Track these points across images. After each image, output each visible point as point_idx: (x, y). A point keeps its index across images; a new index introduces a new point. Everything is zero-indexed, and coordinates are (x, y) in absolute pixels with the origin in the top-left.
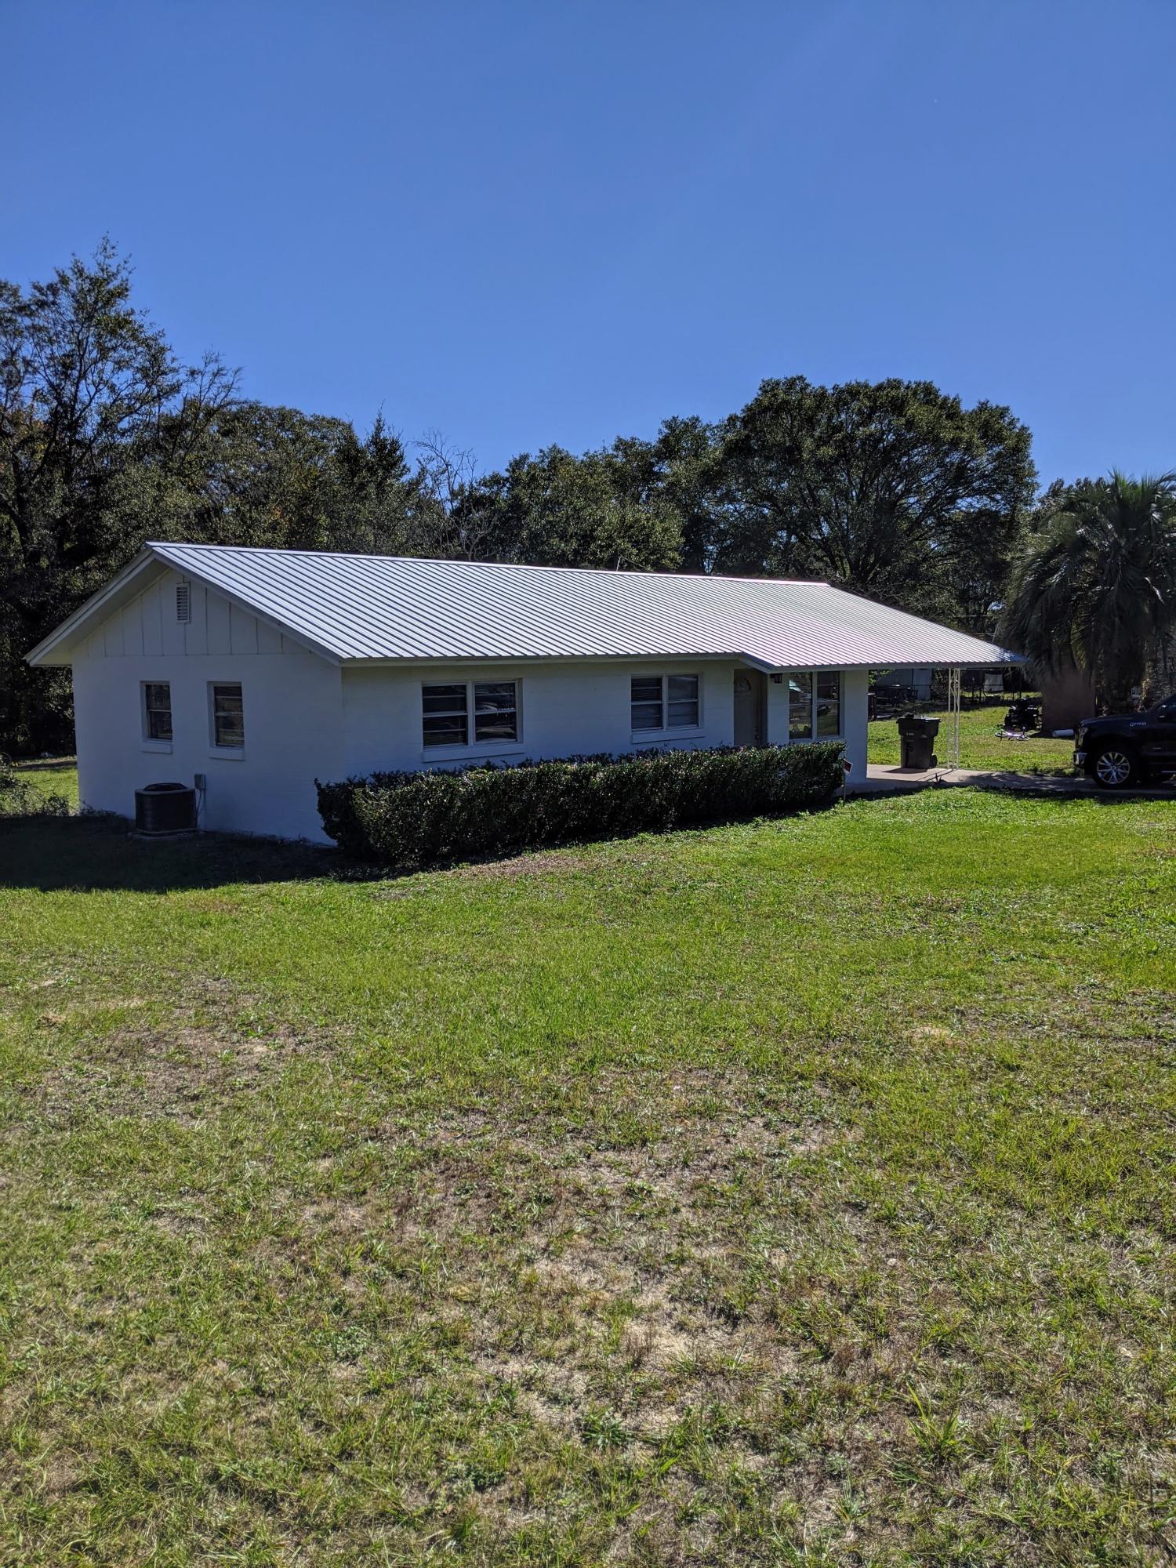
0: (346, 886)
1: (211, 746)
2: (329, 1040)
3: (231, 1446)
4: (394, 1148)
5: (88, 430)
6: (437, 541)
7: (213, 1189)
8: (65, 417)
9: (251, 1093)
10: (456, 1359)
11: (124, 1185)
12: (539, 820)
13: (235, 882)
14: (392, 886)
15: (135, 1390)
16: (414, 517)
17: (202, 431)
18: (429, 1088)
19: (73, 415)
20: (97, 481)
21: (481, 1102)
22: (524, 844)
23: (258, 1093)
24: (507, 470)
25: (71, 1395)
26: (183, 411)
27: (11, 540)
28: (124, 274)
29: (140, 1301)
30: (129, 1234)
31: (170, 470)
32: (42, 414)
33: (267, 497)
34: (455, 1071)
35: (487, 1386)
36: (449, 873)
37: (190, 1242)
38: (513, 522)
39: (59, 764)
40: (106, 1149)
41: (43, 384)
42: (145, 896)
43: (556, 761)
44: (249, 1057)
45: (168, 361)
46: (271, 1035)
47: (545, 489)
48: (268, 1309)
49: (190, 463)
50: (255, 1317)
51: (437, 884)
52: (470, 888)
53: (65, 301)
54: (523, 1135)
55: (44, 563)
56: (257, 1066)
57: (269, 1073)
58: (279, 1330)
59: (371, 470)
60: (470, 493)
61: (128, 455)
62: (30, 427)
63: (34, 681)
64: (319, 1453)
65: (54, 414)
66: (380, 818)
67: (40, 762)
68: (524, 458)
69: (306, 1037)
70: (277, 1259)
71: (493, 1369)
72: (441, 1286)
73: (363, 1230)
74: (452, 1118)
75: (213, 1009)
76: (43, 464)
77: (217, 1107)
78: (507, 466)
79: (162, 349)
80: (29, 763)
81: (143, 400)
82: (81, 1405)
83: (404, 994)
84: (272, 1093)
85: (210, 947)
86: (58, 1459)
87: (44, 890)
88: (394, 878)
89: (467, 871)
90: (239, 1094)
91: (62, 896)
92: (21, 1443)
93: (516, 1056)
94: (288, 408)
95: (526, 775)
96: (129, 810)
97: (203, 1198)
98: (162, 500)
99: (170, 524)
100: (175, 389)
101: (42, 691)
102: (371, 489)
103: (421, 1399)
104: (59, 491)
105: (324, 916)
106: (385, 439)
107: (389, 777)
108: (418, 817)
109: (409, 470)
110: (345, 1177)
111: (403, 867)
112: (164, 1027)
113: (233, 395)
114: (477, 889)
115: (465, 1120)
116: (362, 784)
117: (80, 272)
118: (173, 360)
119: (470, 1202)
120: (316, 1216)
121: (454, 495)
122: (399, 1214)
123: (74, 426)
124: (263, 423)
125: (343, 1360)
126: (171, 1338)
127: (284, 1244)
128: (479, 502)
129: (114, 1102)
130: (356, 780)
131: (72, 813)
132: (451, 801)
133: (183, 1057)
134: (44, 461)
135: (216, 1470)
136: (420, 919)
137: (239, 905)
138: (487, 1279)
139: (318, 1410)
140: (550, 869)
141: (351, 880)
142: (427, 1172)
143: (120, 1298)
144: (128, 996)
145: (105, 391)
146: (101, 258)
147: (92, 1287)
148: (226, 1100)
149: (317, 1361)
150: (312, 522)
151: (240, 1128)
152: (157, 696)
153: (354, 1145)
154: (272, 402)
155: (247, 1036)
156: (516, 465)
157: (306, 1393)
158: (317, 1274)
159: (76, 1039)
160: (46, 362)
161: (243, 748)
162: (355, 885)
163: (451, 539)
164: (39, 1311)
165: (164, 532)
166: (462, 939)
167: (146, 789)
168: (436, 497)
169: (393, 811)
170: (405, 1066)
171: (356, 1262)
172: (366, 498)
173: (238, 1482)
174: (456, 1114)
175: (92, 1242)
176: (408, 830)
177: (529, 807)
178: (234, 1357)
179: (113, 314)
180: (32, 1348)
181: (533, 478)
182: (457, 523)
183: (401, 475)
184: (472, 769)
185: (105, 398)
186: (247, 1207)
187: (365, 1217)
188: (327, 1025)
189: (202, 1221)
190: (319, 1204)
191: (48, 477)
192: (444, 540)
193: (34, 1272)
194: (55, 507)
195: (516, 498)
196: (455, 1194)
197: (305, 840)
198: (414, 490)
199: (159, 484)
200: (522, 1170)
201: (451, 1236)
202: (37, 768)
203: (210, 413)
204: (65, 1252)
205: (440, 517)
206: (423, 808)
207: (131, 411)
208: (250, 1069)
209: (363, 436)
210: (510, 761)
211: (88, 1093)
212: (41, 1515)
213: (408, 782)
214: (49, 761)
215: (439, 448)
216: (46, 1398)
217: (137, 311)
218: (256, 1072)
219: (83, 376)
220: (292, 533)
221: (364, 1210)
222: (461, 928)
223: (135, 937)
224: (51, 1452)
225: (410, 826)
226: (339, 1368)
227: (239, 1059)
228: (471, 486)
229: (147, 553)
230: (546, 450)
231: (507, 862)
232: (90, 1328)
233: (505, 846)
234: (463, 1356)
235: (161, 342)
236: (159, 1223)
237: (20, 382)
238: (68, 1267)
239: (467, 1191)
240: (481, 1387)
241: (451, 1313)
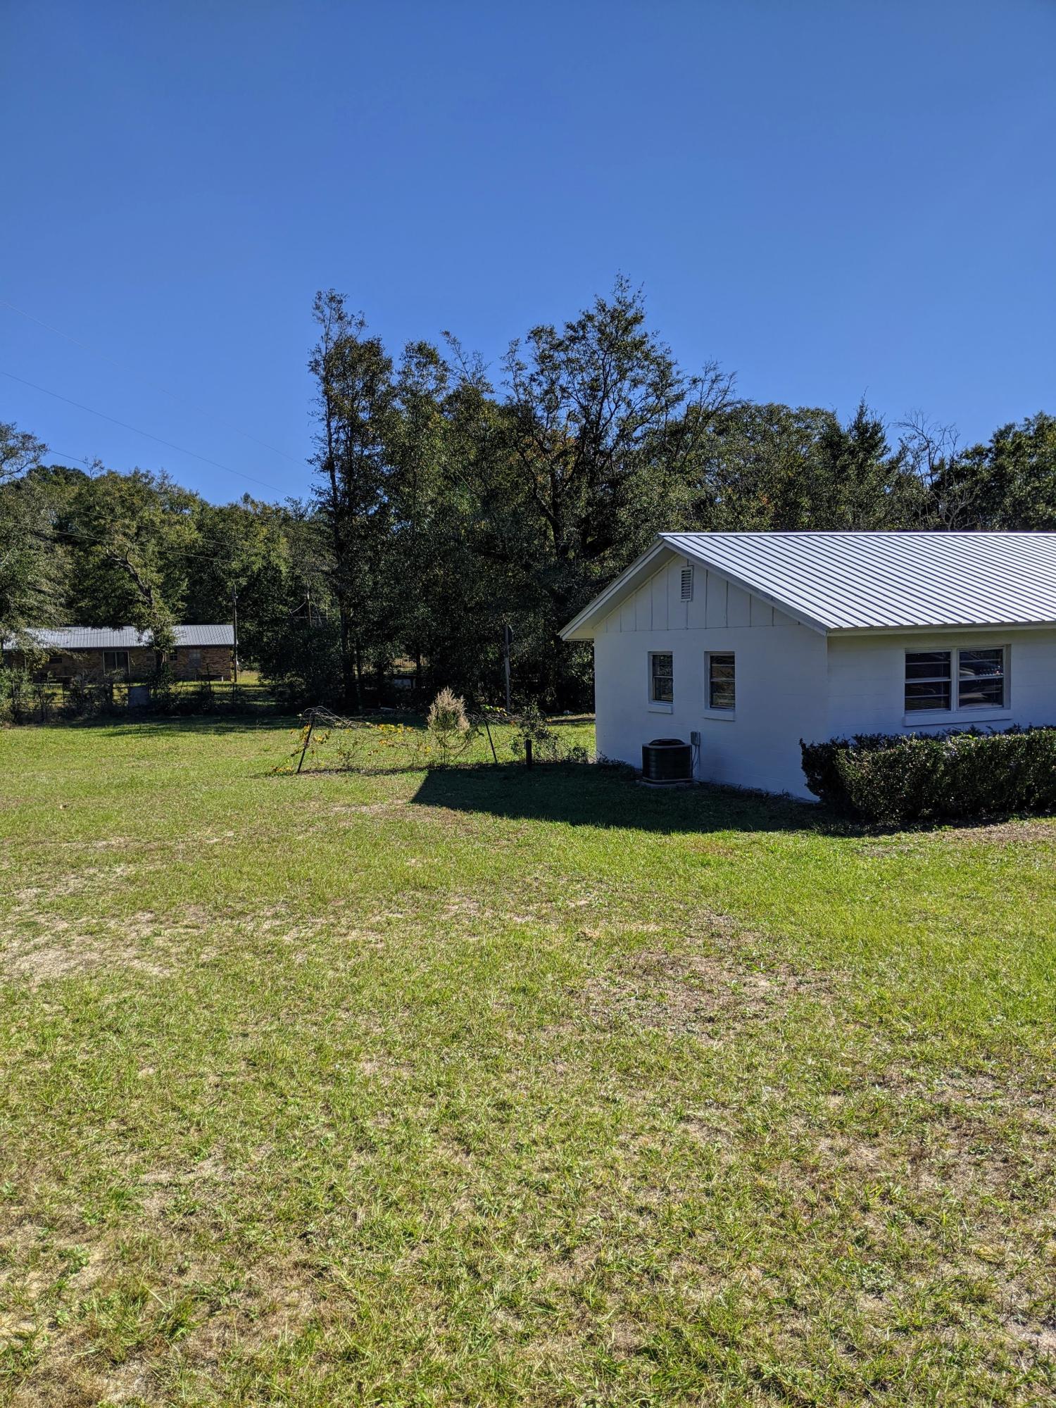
0: (829, 840)
1: (706, 708)
2: (827, 983)
3: (770, 1349)
4: (902, 1097)
5: (609, 441)
6: (916, 514)
7: (734, 1105)
8: (592, 432)
9: (761, 1023)
10: (984, 1317)
11: (658, 1089)
12: (1028, 787)
13: (728, 828)
14: (874, 844)
15: (682, 1276)
16: (893, 493)
17: (702, 432)
18: (933, 1044)
19: (597, 430)
20: (614, 483)
21: (989, 1066)
22: (1012, 811)
23: (767, 1024)
24: (991, 441)
25: (629, 1269)
26: (687, 416)
27: (546, 538)
28: (638, 304)
29: (680, 1195)
30: (666, 1133)
31: (674, 469)
32: (573, 432)
33: (755, 485)
34: (959, 1032)
35: (1021, 1353)
36: (932, 835)
37: (718, 1151)
38: (996, 491)
39: (578, 720)
40: (642, 1054)
41: (575, 406)
42: (653, 836)
43: (1048, 728)
44: (755, 989)
45: (674, 374)
46: (773, 972)
47: (1031, 456)
48: (795, 1228)
49: (690, 461)
50: (782, 1233)
51: (919, 844)
52: (956, 851)
53: (592, 335)
54: (1038, 1105)
55: (571, 554)
56: (763, 999)
57: (775, 1007)
58: (806, 1250)
59: (853, 453)
60: (951, 467)
61: (640, 459)
62: (565, 444)
63: (559, 652)
64: (853, 1375)
65: (583, 430)
66: (862, 778)
67: (563, 718)
68: (1009, 428)
69: (804, 979)
70: (799, 1183)
71: (1026, 1336)
72: (963, 1241)
73: (878, 1171)
74: (959, 1077)
75: (719, 941)
76: (573, 473)
77: (731, 1032)
78: (991, 437)
79: (670, 364)
80: (555, 719)
81: (653, 411)
82: (638, 1279)
83: (895, 949)
84: (779, 1025)
85: (711, 885)
86: (621, 1321)
87: (573, 824)
88: (876, 835)
89: (950, 835)
90: (751, 1022)
91: (587, 830)
92: (592, 1301)
93: (1022, 1025)
94: (775, 404)
95: (1015, 742)
96: (637, 761)
97: (727, 1113)
98: (667, 495)
99: (672, 517)
100: (679, 398)
101: (566, 660)
102: (852, 471)
103: (952, 1349)
104: (585, 494)
105: (811, 866)
106: (867, 424)
107: (871, 739)
108: (900, 780)
109: (890, 450)
110: (857, 1117)
111: (885, 826)
112: (678, 952)
113: (729, 398)
114: (963, 853)
115: (973, 1080)
116: (845, 745)
117: (602, 308)
118: (678, 373)
119: (986, 1164)
120: (831, 1149)
121: (934, 469)
122: (913, 1161)
123: (598, 439)
124: (753, 419)
125: (868, 1291)
126: (709, 1235)
127: (803, 1169)
128: (960, 475)
129: (644, 1013)
130: (839, 741)
131: (590, 761)
132: (934, 764)
133: (697, 982)
134: (574, 469)
135: (758, 1367)
136: (906, 877)
137: (733, 850)
138: (1011, 1244)
139: (849, 1334)
140: (1040, 838)
141: (835, 834)
142: (937, 1125)
143: (663, 1190)
144: (646, 922)
145: (623, 406)
146: (619, 294)
147: (639, 1175)
148: (738, 1026)
149: (844, 1287)
150: (796, 505)
151: (753, 1054)
152: (661, 664)
153: (862, 1088)
154: (761, 400)
155: (752, 970)
156: (1001, 435)
157: (836, 1316)
158: (838, 1205)
159: (608, 953)
160: (577, 387)
161: (734, 710)
162: (838, 840)
163: (930, 511)
164: (597, 1188)
165: (667, 523)
166: (951, 901)
167: (650, 744)
168: (917, 473)
169: (876, 772)
170: (906, 1018)
171: (874, 1201)
172: (847, 479)
173: (780, 1385)
174: (963, 1073)
175: (636, 1134)
176: (890, 792)
177: (1019, 773)
178: (767, 1266)
179: (629, 340)
180: (595, 1219)
181: (1019, 447)
182: (937, 495)
183: (881, 455)
184: (956, 734)
185: (623, 412)
186: (766, 1128)
187: (879, 1158)
188: (824, 969)
189: (728, 1135)
190: (833, 1138)
191: (576, 483)
192: (924, 512)
193: (591, 1152)
194: (581, 508)
195: (1001, 468)
196: (970, 1153)
197: (788, 794)
198: (895, 468)
199: (664, 482)
200: (1040, 1141)
201: (969, 1193)
202: (561, 723)
203: (708, 416)
204: (614, 1139)
205: (920, 492)
206: (906, 771)
207: (644, 421)
208: (758, 1001)
209: (845, 423)
210: (995, 726)
211: (622, 1003)
212: (612, 1367)
213: (890, 745)
214: (570, 717)
215: (920, 426)
216: (608, 1266)
217: (650, 334)
218: (762, 1005)
219: (606, 396)
220: (777, 516)
221: (878, 1151)
222: (949, 890)
223: (648, 870)
224: (616, 1314)
225: (892, 787)
226: (866, 1299)
227: (746, 990)
228: (952, 460)
229: (659, 543)
230: (1032, 418)
231: (992, 828)
232: (641, 1211)
233: (989, 812)
234: (992, 1316)
235: (669, 358)
236: (691, 1128)
237: (557, 407)
238: (619, 1153)
239: (982, 1153)
240: (1014, 1351)
241: (976, 1271)
